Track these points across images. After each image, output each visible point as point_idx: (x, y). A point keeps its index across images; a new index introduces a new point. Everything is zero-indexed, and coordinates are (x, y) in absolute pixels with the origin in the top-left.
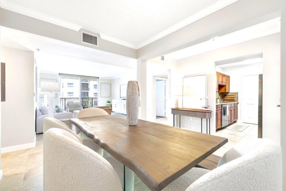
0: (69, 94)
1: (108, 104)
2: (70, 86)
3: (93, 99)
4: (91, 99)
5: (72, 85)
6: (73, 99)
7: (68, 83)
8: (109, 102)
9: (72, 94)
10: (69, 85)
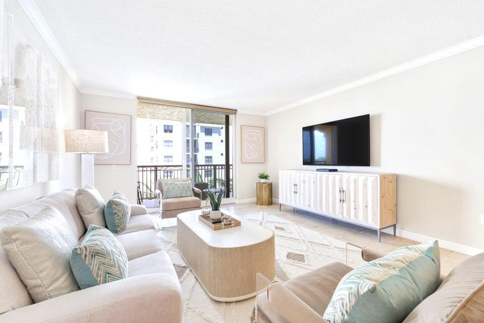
0: (167, 159)
1: (263, 181)
2: (168, 146)
3: (217, 167)
4: (212, 167)
5: (170, 144)
6: (174, 168)
7: (165, 141)
8: (266, 177)
9: (170, 159)
10: (167, 144)
